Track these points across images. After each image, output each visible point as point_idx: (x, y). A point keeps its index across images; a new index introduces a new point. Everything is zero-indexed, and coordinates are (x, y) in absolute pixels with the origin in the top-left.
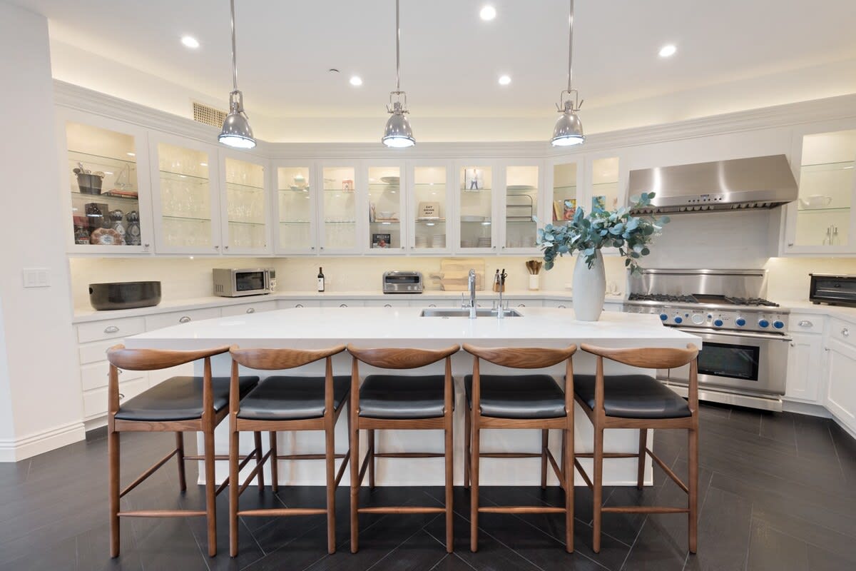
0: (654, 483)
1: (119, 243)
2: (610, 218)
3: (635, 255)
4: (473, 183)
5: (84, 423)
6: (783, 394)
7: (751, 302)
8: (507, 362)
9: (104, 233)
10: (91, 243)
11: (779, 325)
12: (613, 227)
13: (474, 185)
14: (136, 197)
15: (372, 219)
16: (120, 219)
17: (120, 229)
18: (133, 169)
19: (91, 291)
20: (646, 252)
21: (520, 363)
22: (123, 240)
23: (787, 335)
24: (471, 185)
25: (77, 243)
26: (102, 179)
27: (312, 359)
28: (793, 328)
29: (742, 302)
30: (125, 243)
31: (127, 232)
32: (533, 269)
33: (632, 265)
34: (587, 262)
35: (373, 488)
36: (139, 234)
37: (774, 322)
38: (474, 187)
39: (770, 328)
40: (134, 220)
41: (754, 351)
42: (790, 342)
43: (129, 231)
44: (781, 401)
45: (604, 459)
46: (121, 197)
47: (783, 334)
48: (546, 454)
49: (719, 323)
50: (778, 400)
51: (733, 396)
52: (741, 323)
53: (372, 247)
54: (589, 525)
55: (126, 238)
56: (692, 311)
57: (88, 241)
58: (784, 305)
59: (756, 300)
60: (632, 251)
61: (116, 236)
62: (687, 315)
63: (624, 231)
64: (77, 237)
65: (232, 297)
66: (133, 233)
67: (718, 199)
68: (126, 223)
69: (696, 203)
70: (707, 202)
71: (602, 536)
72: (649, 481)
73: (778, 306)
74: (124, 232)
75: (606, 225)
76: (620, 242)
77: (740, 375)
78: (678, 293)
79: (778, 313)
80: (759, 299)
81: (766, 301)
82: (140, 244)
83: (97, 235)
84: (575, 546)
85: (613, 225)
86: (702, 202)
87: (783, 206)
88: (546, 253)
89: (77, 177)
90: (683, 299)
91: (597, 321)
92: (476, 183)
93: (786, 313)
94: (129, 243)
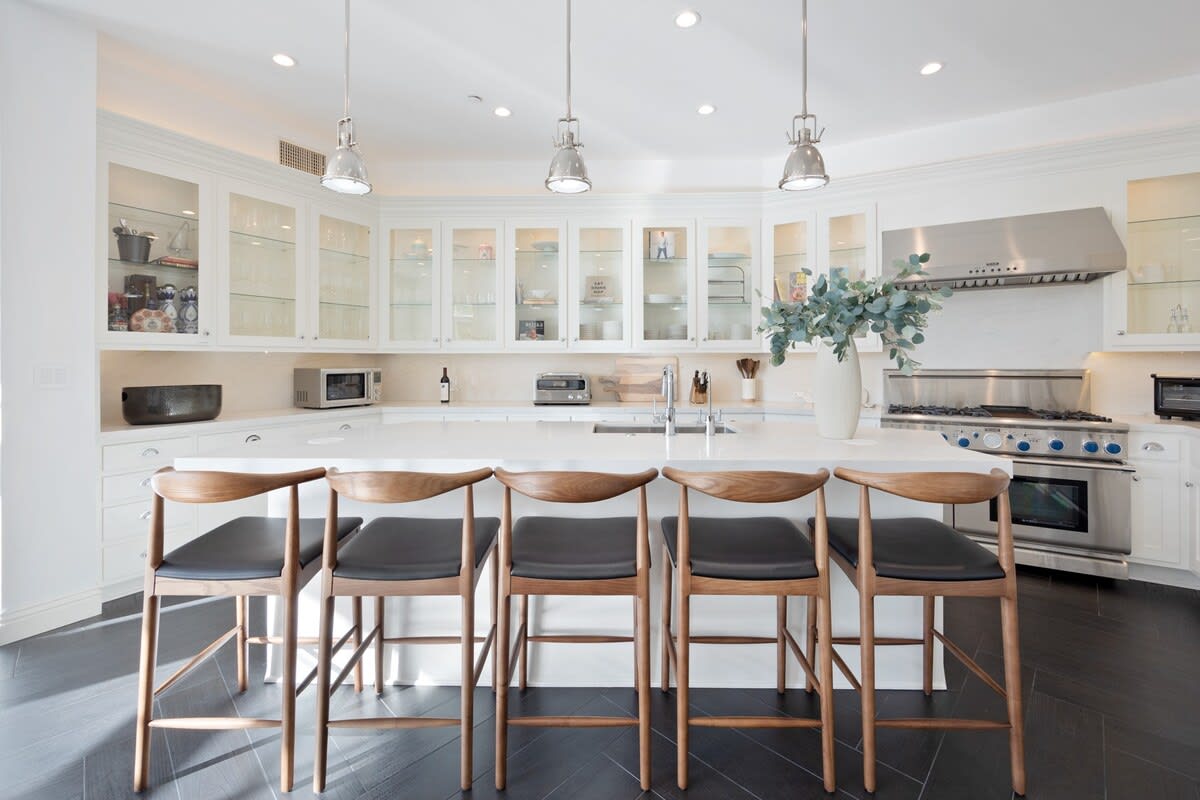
0: (947, 685)
1: (168, 330)
2: (866, 291)
3: (903, 343)
4: (660, 250)
5: (101, 589)
6: (1128, 553)
7: (1070, 416)
8: (730, 493)
9: (147, 315)
10: (129, 329)
11: (1114, 449)
12: (872, 302)
13: (662, 253)
14: (195, 267)
15: (519, 300)
16: (171, 296)
17: (170, 310)
18: (193, 230)
19: (125, 396)
20: (918, 339)
21: (750, 495)
22: (174, 326)
23: (1126, 464)
24: (657, 251)
25: (110, 329)
26: (151, 243)
27: (446, 487)
28: (1135, 454)
29: (1057, 417)
30: (176, 330)
31: (179, 316)
32: (746, 371)
33: (899, 358)
34: (835, 352)
35: (525, 690)
36: (196, 319)
37: (1106, 445)
38: (662, 255)
39: (1102, 453)
40: (189, 300)
41: (1080, 489)
42: (1133, 474)
43: (182, 315)
44: (1125, 563)
45: (876, 647)
46: (175, 267)
47: (1120, 463)
48: (784, 638)
49: (1024, 446)
50: (1120, 562)
51: (1053, 555)
52: (1057, 445)
53: (518, 338)
54: (856, 749)
55: (177, 324)
56: (983, 428)
57: (126, 327)
58: (1119, 420)
59: (1075, 413)
60: (898, 337)
61: (166, 320)
62: (976, 436)
63: (888, 309)
64: (111, 320)
65: (320, 409)
66: (187, 317)
67: (1012, 269)
68: (179, 302)
69: (980, 274)
70: (996, 273)
71: (877, 766)
72: (940, 683)
73: (1110, 420)
74: (175, 315)
75: (860, 301)
76: (881, 324)
77: (1061, 524)
78: (961, 403)
79: (1110, 431)
80: (1080, 412)
81: (1090, 415)
82: (196, 333)
83: (139, 319)
84: (837, 781)
85: (871, 300)
86: (988, 273)
87: (1106, 279)
88: (773, 341)
89: (117, 238)
90: (967, 412)
91: (851, 438)
92: (665, 250)
93: (1124, 432)
94: (181, 330)
